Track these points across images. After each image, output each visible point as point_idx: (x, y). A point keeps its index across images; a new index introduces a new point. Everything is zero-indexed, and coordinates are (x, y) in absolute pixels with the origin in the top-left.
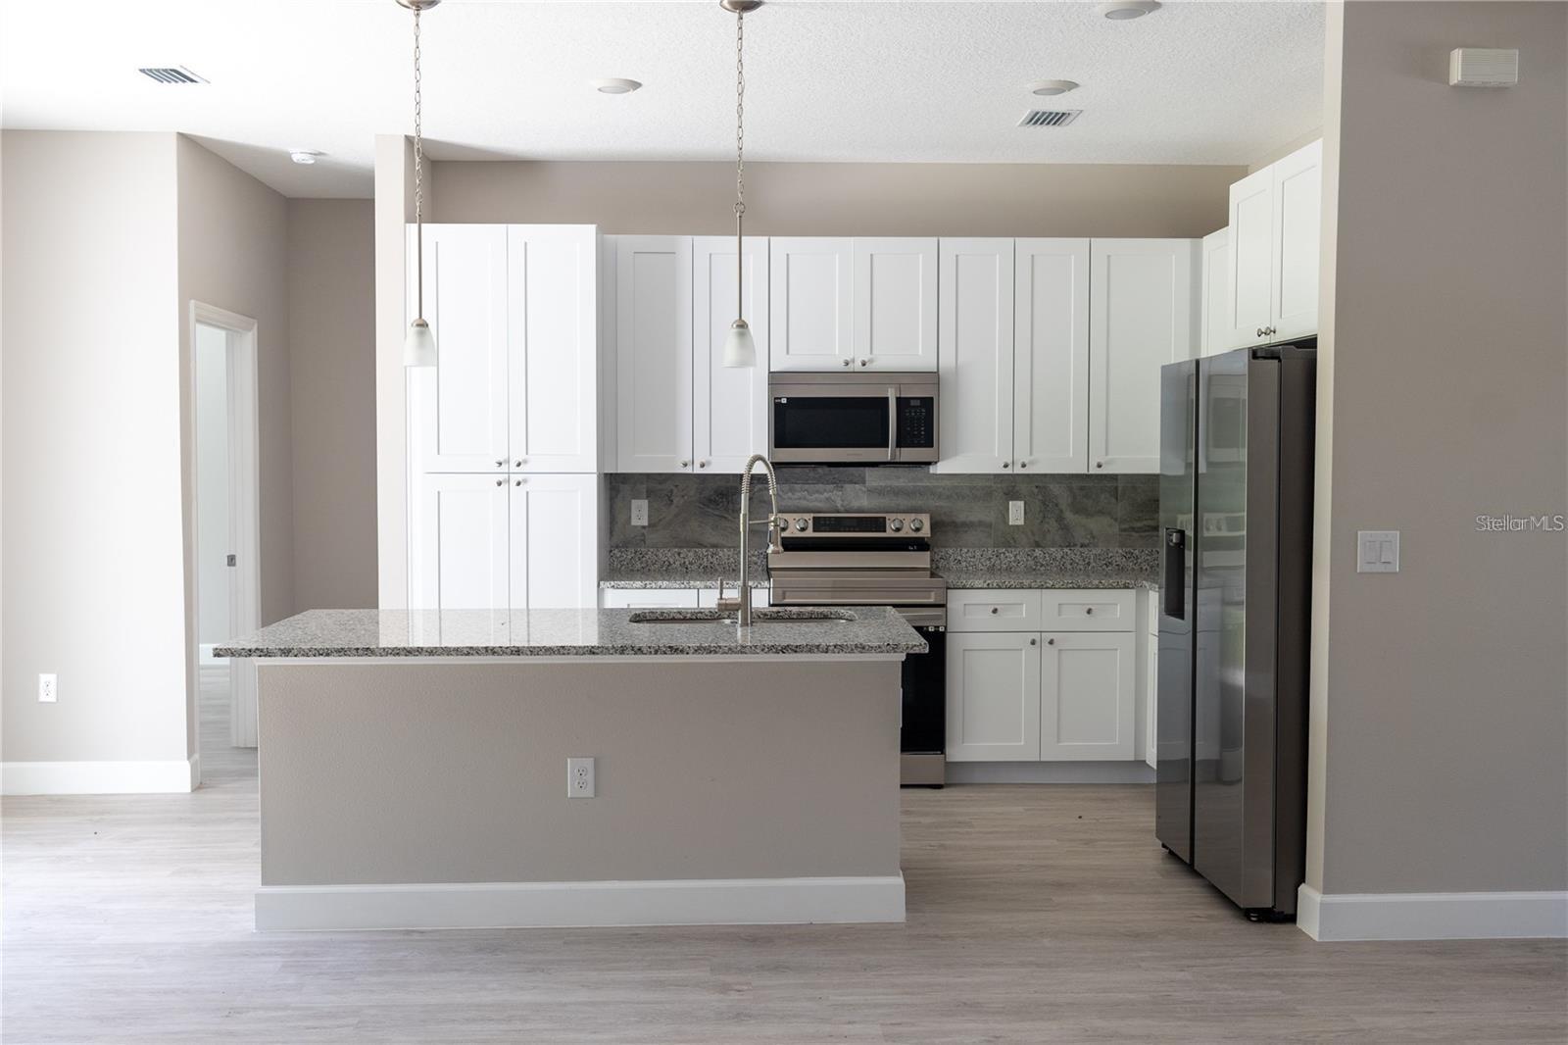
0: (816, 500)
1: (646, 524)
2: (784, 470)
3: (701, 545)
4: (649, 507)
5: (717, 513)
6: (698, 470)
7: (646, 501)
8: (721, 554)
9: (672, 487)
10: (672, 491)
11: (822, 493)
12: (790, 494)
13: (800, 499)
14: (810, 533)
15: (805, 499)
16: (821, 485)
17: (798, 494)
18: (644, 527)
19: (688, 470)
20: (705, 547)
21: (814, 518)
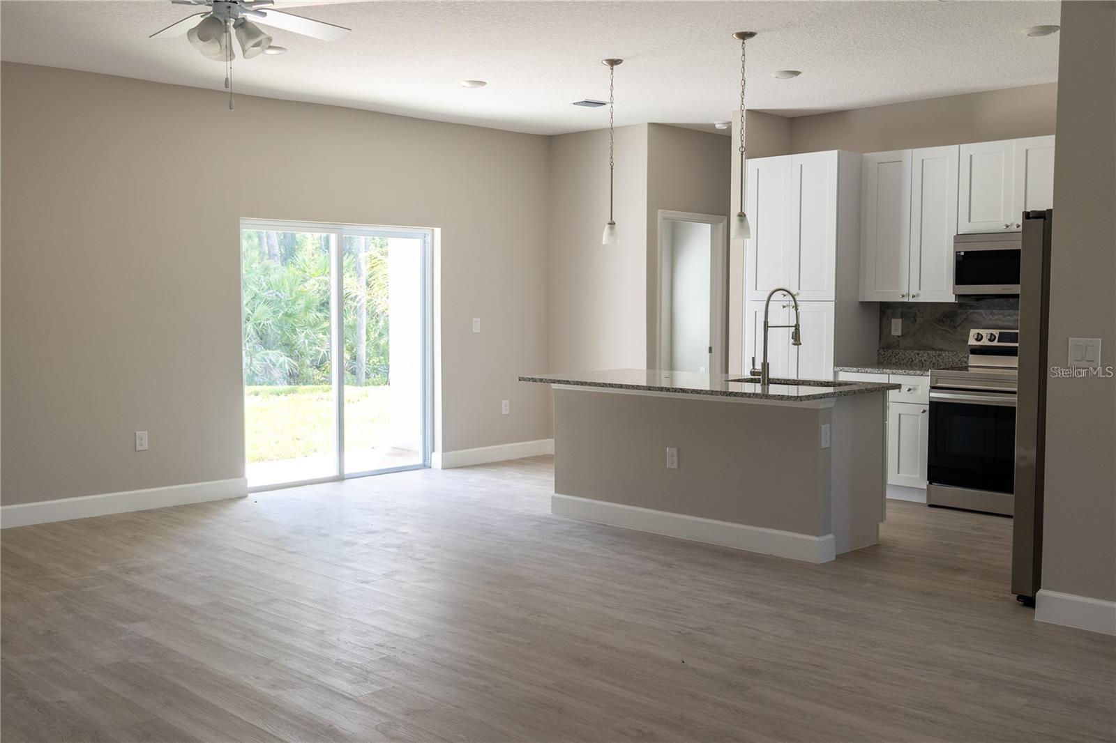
0: (1008, 321)
1: (900, 334)
2: (988, 300)
3: (933, 349)
4: (902, 323)
5: (944, 328)
6: (911, 300)
7: (901, 320)
8: (944, 355)
9: (917, 311)
10: (916, 314)
11: (1012, 316)
12: (991, 316)
13: (997, 320)
14: (995, 343)
15: (1000, 320)
16: (1011, 311)
17: (995, 317)
18: (899, 336)
19: (905, 300)
20: (935, 350)
21: (1000, 333)
